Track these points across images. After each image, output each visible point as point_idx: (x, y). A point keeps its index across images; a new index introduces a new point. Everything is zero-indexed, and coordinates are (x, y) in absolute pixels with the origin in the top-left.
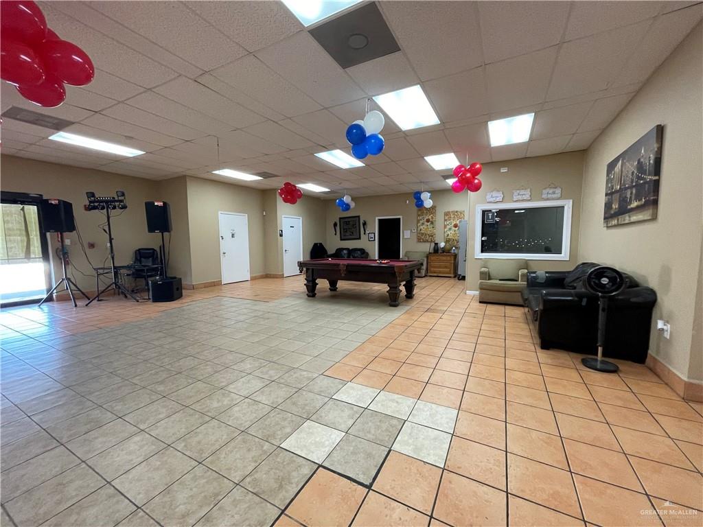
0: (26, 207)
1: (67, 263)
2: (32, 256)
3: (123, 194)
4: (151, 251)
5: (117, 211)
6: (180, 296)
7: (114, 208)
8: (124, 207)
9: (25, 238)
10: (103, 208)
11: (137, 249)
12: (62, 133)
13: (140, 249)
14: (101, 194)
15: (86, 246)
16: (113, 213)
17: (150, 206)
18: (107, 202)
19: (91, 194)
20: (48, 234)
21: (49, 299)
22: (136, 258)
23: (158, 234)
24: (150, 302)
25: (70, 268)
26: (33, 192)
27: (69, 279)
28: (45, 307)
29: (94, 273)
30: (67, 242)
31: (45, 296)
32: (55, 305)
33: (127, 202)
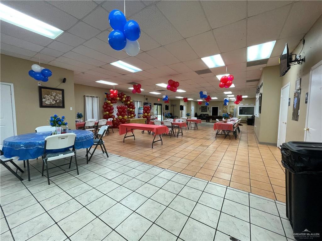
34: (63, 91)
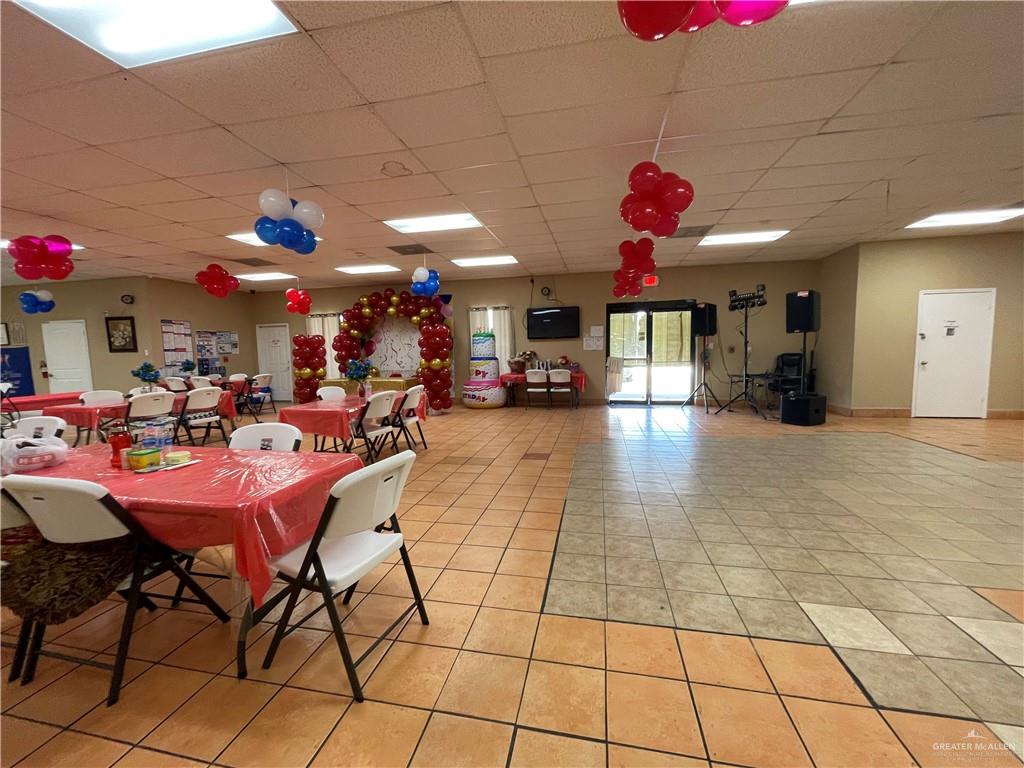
0: (684, 313)
1: (707, 368)
2: (683, 360)
3: (764, 288)
4: (796, 357)
5: (756, 309)
6: (820, 421)
7: (753, 305)
8: (763, 303)
9: (680, 343)
10: (742, 308)
11: (780, 354)
12: (707, 238)
13: (784, 355)
14: (742, 293)
15: (726, 351)
16: (752, 311)
17: (791, 299)
18: (746, 299)
19: (733, 293)
20: (697, 338)
21: (690, 402)
22: (778, 367)
23: (798, 335)
24: (779, 423)
25: (709, 372)
26: (689, 298)
27: (705, 384)
28: (687, 410)
29: (728, 380)
30: (711, 346)
31: (686, 400)
32: (694, 409)
33: (768, 297)
34: (132, 319)
